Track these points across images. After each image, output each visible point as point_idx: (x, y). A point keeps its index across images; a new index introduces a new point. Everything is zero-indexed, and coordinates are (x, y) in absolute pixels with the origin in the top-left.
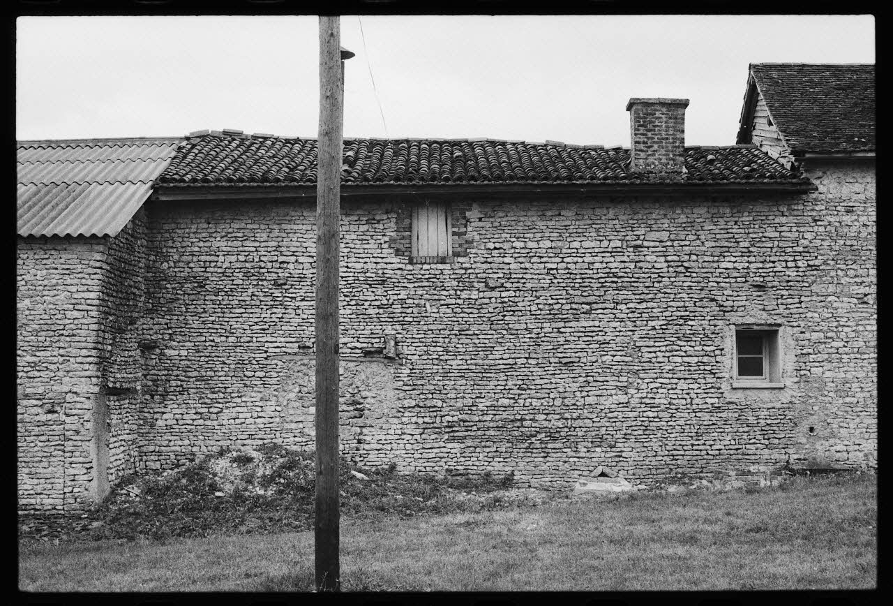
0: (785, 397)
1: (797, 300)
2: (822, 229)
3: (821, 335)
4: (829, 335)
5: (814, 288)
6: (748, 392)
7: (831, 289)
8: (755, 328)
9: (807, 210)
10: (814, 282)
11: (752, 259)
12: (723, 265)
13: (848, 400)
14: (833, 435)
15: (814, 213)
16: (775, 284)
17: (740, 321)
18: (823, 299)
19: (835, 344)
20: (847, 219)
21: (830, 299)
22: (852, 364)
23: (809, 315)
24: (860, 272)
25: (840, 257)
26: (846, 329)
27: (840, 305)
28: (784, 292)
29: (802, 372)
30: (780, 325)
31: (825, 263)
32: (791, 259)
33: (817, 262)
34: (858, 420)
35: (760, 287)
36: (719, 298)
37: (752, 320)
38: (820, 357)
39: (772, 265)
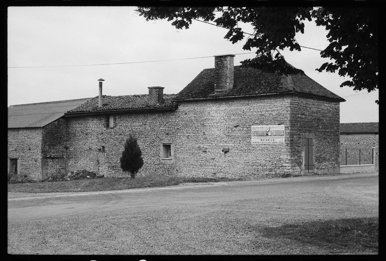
0: (172, 162)
1: (174, 137)
2: (180, 119)
3: (179, 146)
4: (181, 146)
5: (178, 134)
6: (165, 160)
7: (182, 134)
8: (167, 144)
9: (177, 114)
10: (178, 133)
11: (166, 127)
12: (161, 129)
13: (184, 163)
14: (181, 172)
15: (178, 115)
16: (170, 133)
17: (164, 142)
18: (180, 137)
19: (182, 149)
20: (185, 116)
21: (181, 137)
22: (185, 154)
23: (177, 141)
24: (188, 130)
25: (183, 126)
26: (184, 145)
27: (183, 138)
28: (172, 135)
29: (175, 156)
30: (171, 144)
31: (180, 128)
32: (174, 127)
33: (179, 128)
34: (186, 168)
35: (167, 134)
36: (160, 137)
37: (166, 142)
38: (179, 152)
39: (170, 128)
